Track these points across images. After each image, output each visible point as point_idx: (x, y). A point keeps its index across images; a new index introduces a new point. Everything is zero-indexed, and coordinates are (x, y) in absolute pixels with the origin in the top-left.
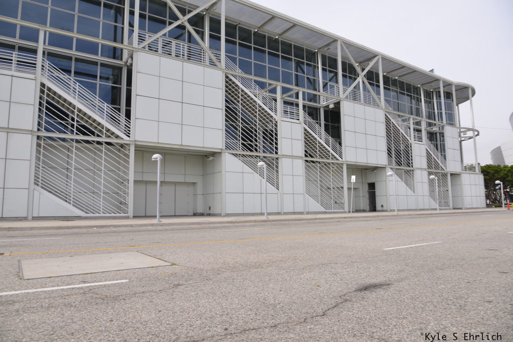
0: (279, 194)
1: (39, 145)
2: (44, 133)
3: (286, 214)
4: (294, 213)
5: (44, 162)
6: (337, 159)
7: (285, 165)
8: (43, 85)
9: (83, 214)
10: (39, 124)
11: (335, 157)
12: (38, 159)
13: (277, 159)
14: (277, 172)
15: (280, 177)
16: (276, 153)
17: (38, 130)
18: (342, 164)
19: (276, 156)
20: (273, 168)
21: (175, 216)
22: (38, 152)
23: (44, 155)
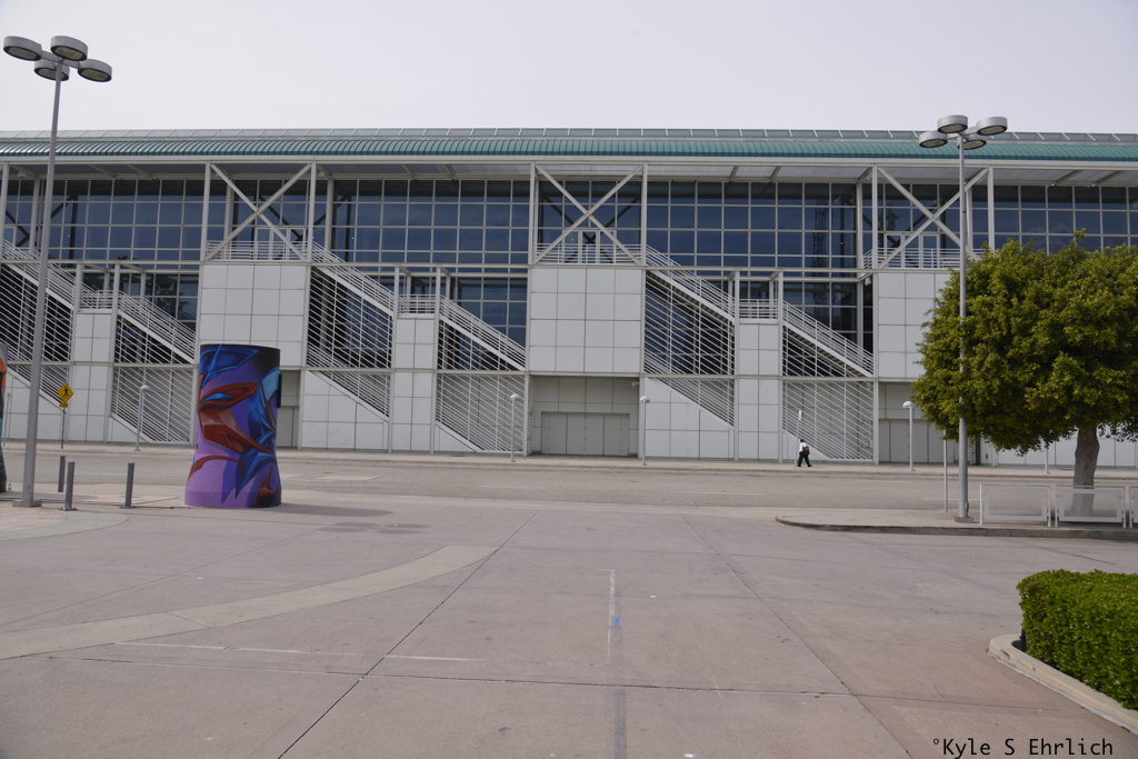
0: (731, 432)
1: (439, 382)
2: (444, 371)
3: (742, 461)
4: (759, 461)
5: (444, 399)
6: (863, 375)
7: (744, 389)
8: (441, 322)
9: (479, 450)
10: (440, 362)
11: (857, 372)
12: (438, 395)
13: (733, 380)
14: (732, 400)
15: (736, 407)
16: (733, 373)
17: (439, 368)
18: (872, 383)
19: (732, 377)
20: (726, 396)
21: (603, 456)
22: (439, 388)
23: (445, 392)
